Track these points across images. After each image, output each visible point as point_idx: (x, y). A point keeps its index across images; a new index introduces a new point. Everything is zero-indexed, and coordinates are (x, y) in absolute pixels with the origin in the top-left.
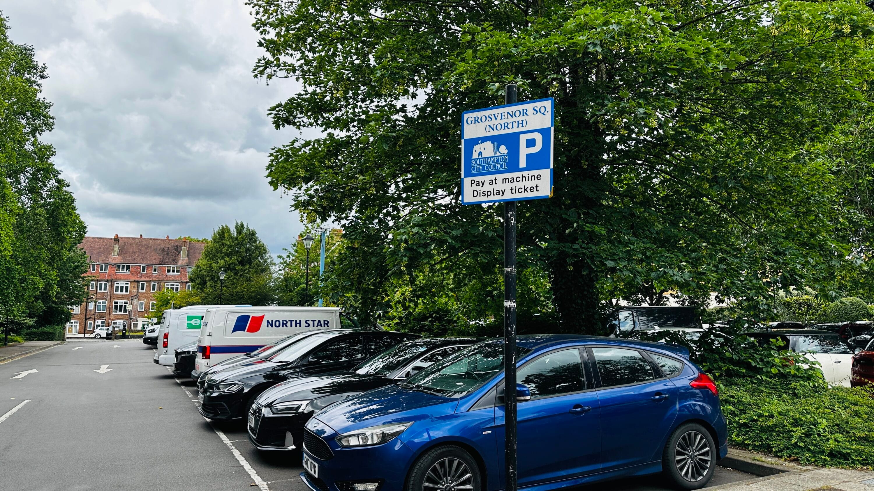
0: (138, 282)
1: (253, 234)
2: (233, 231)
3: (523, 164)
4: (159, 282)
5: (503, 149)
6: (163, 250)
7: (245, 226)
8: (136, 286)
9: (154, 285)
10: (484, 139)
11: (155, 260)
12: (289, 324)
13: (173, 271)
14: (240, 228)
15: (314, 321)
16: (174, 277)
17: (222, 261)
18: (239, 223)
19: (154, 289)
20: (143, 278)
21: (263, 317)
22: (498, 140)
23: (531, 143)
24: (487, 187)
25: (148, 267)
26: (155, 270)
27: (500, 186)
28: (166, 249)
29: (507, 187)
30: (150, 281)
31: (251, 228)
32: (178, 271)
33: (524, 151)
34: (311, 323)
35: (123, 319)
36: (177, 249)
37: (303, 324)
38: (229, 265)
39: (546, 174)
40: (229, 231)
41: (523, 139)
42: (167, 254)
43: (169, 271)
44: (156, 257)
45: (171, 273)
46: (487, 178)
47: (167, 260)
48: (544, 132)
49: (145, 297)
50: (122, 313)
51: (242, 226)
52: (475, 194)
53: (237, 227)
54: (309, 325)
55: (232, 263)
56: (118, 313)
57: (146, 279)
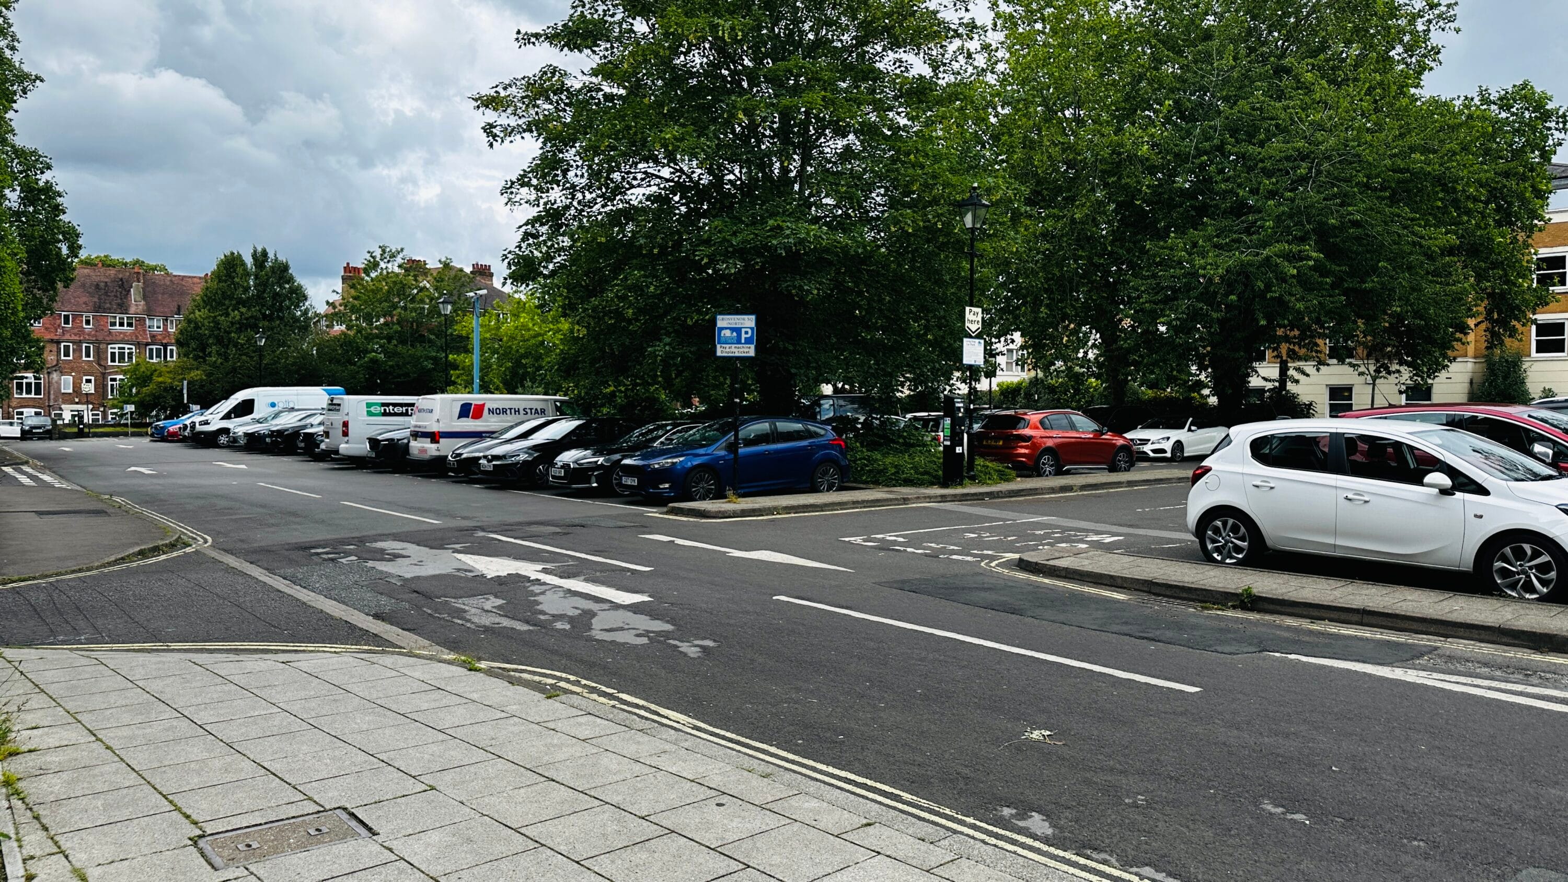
0: (58, 343)
1: (284, 268)
2: (249, 261)
3: (743, 341)
4: (97, 343)
5: (735, 334)
6: (97, 286)
7: (271, 255)
8: (55, 349)
9: (88, 348)
10: (726, 328)
11: (85, 303)
12: (508, 412)
13: (122, 324)
14: (261, 258)
15: (531, 409)
16: (124, 334)
17: (236, 312)
18: (259, 249)
19: (88, 355)
20: (67, 337)
21: (484, 405)
22: (733, 330)
23: (746, 333)
24: (728, 350)
25: (75, 317)
26: (88, 322)
27: (733, 350)
28: (102, 285)
29: (736, 350)
30: (80, 342)
31: (282, 258)
32: (130, 325)
33: (744, 336)
34: (529, 411)
35: (34, 407)
36: (124, 287)
37: (522, 412)
38: (247, 319)
39: (753, 347)
40: (243, 264)
41: (743, 330)
42: (106, 294)
43: (113, 324)
44: (84, 299)
45: (117, 327)
46: (727, 346)
47: (108, 305)
48: (752, 329)
49: (72, 370)
50: (33, 396)
51: (265, 253)
52: (722, 352)
53: (254, 255)
54: (527, 413)
55: (252, 317)
56: (24, 395)
57: (73, 337)
